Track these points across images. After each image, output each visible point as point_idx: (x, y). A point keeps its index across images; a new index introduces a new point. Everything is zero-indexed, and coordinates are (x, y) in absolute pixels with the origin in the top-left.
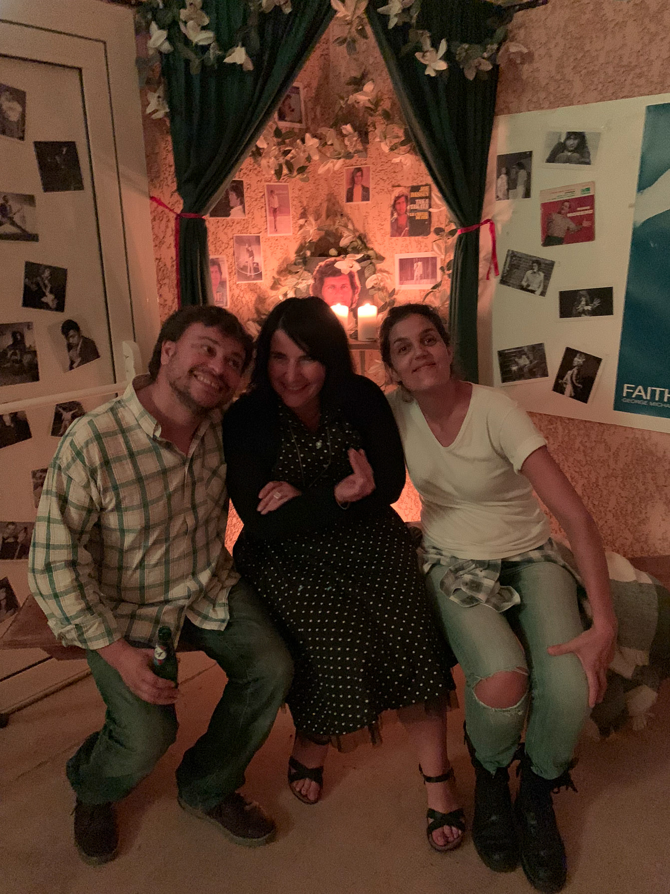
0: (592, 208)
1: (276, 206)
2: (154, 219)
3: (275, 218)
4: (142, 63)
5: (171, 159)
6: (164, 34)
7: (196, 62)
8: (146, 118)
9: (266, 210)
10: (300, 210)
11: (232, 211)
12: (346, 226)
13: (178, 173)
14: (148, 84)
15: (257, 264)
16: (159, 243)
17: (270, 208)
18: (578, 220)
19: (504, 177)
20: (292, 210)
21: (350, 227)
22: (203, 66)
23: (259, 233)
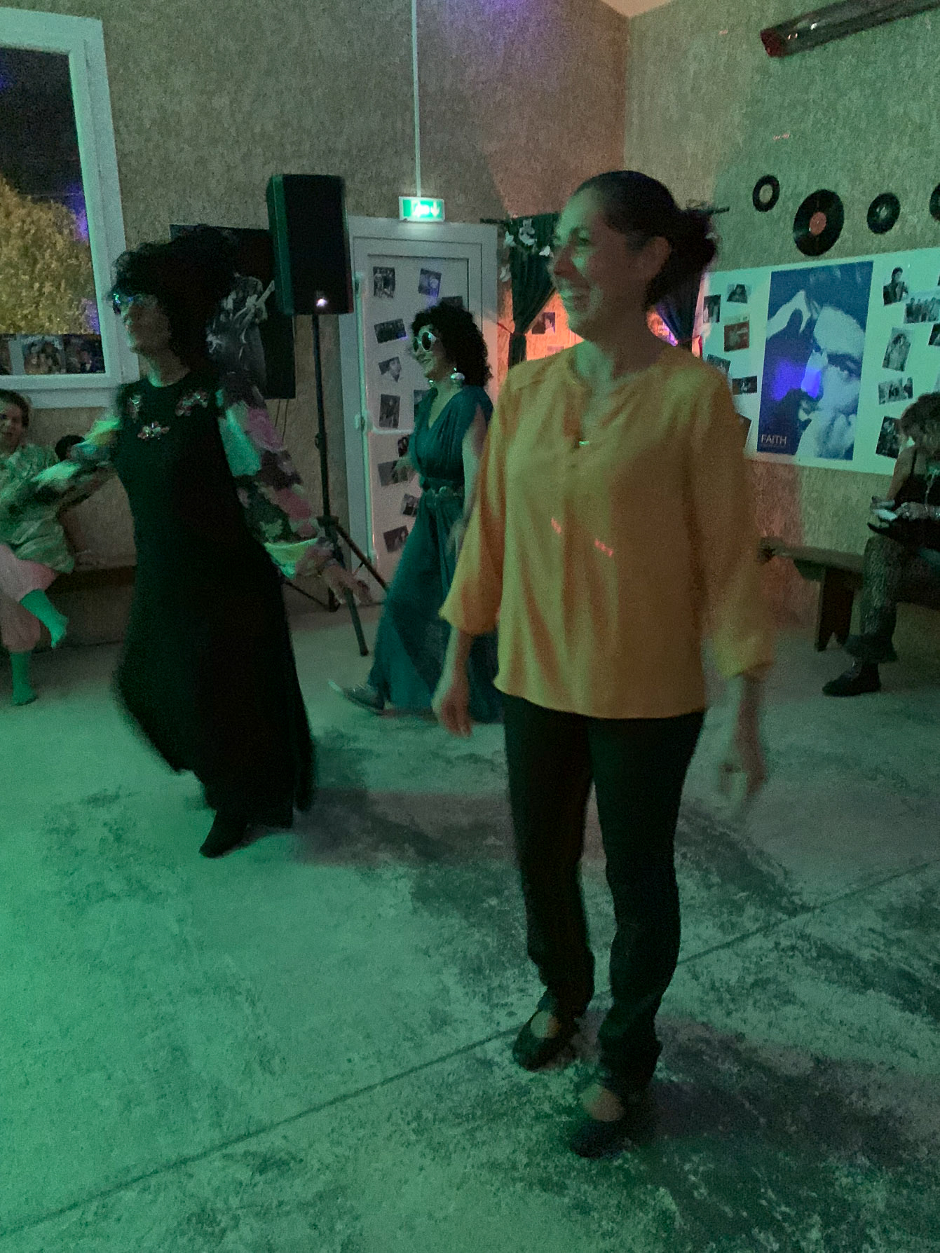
0: (748, 328)
2: (499, 336)
4: (499, 253)
5: (511, 302)
6: (512, 237)
7: (526, 254)
8: (499, 280)
11: (546, 331)
13: (515, 309)
14: (502, 262)
16: (500, 350)
18: (741, 336)
19: (707, 310)
22: (530, 256)
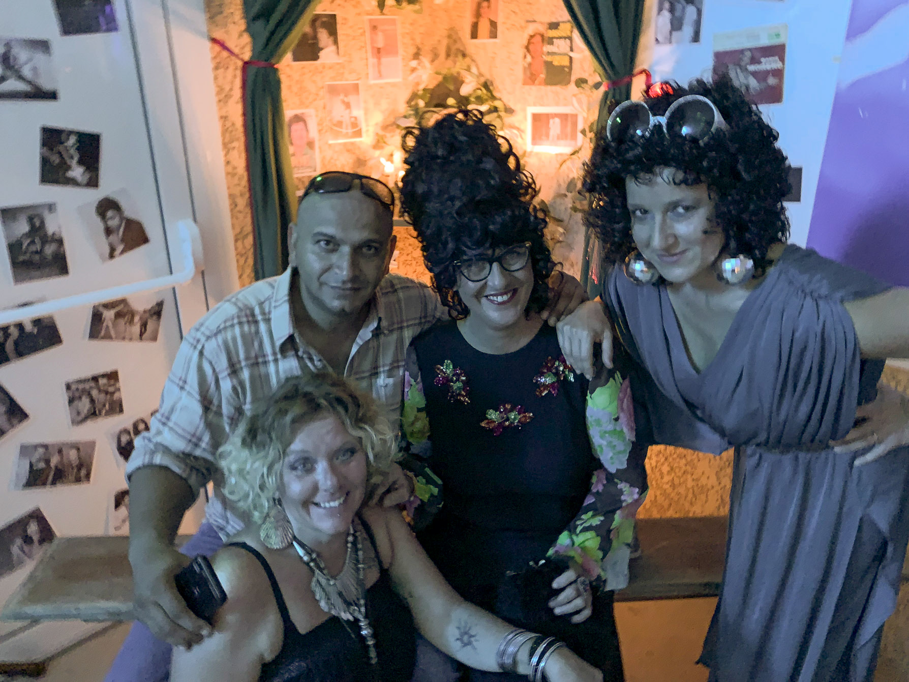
0: (782, 60)
1: (380, 45)
2: (216, 68)
3: (379, 59)
9: (366, 50)
10: (413, 50)
11: (322, 54)
12: (468, 69)
13: (247, 6)
15: (356, 118)
16: (223, 99)
17: (373, 48)
18: (762, 76)
20: (401, 51)
21: (474, 70)
23: (358, 80)
